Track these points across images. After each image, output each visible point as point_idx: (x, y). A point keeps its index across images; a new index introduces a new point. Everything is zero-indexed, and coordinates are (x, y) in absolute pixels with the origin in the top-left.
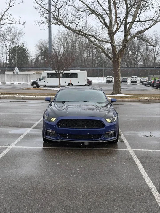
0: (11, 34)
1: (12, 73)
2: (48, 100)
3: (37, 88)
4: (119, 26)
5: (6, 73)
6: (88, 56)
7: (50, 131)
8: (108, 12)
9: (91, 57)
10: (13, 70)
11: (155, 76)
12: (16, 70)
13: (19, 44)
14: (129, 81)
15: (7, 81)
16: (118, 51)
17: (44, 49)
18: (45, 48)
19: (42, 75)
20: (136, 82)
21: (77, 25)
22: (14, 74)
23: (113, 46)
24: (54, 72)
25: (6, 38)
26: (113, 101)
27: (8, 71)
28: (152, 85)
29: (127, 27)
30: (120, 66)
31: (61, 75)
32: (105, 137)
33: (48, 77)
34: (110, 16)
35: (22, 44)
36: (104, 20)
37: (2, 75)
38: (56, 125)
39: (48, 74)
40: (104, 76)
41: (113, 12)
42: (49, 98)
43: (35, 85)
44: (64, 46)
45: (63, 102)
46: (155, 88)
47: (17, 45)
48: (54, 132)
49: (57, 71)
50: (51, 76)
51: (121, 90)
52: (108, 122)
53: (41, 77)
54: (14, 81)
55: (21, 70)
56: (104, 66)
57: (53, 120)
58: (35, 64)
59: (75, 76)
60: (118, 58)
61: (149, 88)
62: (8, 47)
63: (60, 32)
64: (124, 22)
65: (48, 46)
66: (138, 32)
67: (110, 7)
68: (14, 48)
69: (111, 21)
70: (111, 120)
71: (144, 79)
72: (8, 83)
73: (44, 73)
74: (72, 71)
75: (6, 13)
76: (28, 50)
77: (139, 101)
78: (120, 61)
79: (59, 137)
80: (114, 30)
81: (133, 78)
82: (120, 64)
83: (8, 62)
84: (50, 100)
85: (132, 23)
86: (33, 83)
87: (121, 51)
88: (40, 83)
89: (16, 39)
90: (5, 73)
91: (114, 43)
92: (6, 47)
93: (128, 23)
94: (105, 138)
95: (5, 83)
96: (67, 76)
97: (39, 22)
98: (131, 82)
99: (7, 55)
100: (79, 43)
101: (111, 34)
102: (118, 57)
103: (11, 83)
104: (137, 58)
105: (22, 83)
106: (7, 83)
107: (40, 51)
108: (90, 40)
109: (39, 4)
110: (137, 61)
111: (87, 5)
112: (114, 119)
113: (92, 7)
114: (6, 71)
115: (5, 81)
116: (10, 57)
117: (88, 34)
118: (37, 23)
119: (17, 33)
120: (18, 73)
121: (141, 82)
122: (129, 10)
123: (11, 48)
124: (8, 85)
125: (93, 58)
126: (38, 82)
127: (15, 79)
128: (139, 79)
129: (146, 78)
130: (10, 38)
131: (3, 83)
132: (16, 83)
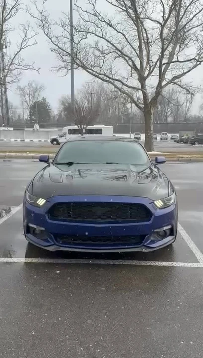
0: (32, 89)
1: (32, 129)
2: (43, 160)
3: (57, 146)
4: (152, 69)
5: (26, 129)
6: (114, 112)
7: (35, 226)
8: (138, 52)
9: (117, 113)
10: (32, 127)
11: (187, 132)
12: (37, 126)
13: (40, 99)
14: (159, 138)
15: (26, 138)
16: (150, 101)
17: (67, 105)
18: (68, 103)
19: (63, 132)
20: (167, 139)
21: (101, 69)
22: (34, 131)
23: (145, 94)
24: (76, 127)
26: (159, 161)
27: (28, 127)
28: (185, 142)
29: (163, 70)
30: (152, 118)
31: (84, 131)
32: (152, 238)
33: (69, 134)
34: (141, 57)
35: (44, 99)
36: (133, 62)
37: (21, 131)
38: (46, 216)
39: (69, 130)
40: (132, 133)
41: (145, 53)
42: (46, 156)
43: (55, 142)
44: (88, 101)
45: (70, 164)
46: (189, 144)
47: (39, 100)
48: (43, 229)
49: (79, 126)
50: (72, 132)
51: (154, 147)
52: (158, 207)
53: (61, 133)
54: (35, 138)
55: (41, 127)
56: (131, 123)
57: (41, 202)
58: (57, 120)
59: (99, 131)
60: (150, 109)
61: (182, 144)
62: (29, 103)
63: (84, 86)
64: (158, 63)
65: (70, 101)
66: (174, 77)
67: (140, 47)
68: (35, 103)
69: (141, 63)
70: (163, 202)
71: (175, 136)
72: (27, 140)
73: (66, 129)
74: (96, 127)
75: (17, 56)
76: (50, 105)
77: (178, 160)
78: (152, 111)
79: (53, 241)
80: (146, 75)
81: (163, 134)
82: (152, 116)
83: (29, 119)
84: (48, 159)
85: (168, 64)
86: (53, 140)
87: (155, 99)
88: (61, 140)
89: (36, 94)
90: (24, 130)
91: (146, 90)
92: (27, 102)
93: (164, 64)
94: (153, 242)
95: (24, 141)
96: (90, 132)
97: (56, 67)
98: (161, 139)
99: (28, 111)
100: (104, 98)
101: (142, 79)
102: (151, 106)
104: (167, 113)
105: (43, 140)
107: (62, 106)
108: (116, 87)
109: (55, 45)
110: (166, 117)
111: (113, 45)
112: (170, 199)
113: (119, 47)
115: (24, 139)
116: (30, 113)
117: (114, 78)
118: (55, 69)
119: (38, 87)
120: (38, 130)
121: (172, 139)
122: (165, 47)
123: (32, 103)
124: (27, 143)
125: (119, 114)
126: (59, 138)
128: (169, 135)
129: (178, 135)
130: (31, 93)
131: (22, 140)
132: (36, 140)
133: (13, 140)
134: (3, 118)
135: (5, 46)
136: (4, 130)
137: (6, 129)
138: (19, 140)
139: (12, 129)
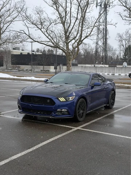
0: (128, 35)
1: (122, 66)
10: (122, 64)
12: (125, 64)
15: (116, 73)
25: (124, 39)
27: (119, 65)
37: (113, 68)
54: (122, 73)
62: (124, 46)
90: (116, 66)
95: (114, 74)
103: (119, 75)
106: (116, 74)
114: (117, 65)
115: (114, 73)
116: (125, 53)
120: (126, 66)
123: (127, 46)
124: (116, 76)
127: (123, 71)
130: (127, 38)
131: (113, 74)
132: (123, 75)
133: (106, 74)
134: (103, 58)
135: (108, 6)
136: (101, 67)
137: (103, 66)
138: (110, 74)
139: (107, 66)
